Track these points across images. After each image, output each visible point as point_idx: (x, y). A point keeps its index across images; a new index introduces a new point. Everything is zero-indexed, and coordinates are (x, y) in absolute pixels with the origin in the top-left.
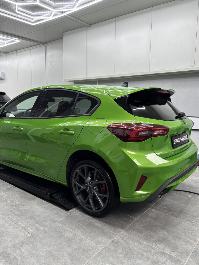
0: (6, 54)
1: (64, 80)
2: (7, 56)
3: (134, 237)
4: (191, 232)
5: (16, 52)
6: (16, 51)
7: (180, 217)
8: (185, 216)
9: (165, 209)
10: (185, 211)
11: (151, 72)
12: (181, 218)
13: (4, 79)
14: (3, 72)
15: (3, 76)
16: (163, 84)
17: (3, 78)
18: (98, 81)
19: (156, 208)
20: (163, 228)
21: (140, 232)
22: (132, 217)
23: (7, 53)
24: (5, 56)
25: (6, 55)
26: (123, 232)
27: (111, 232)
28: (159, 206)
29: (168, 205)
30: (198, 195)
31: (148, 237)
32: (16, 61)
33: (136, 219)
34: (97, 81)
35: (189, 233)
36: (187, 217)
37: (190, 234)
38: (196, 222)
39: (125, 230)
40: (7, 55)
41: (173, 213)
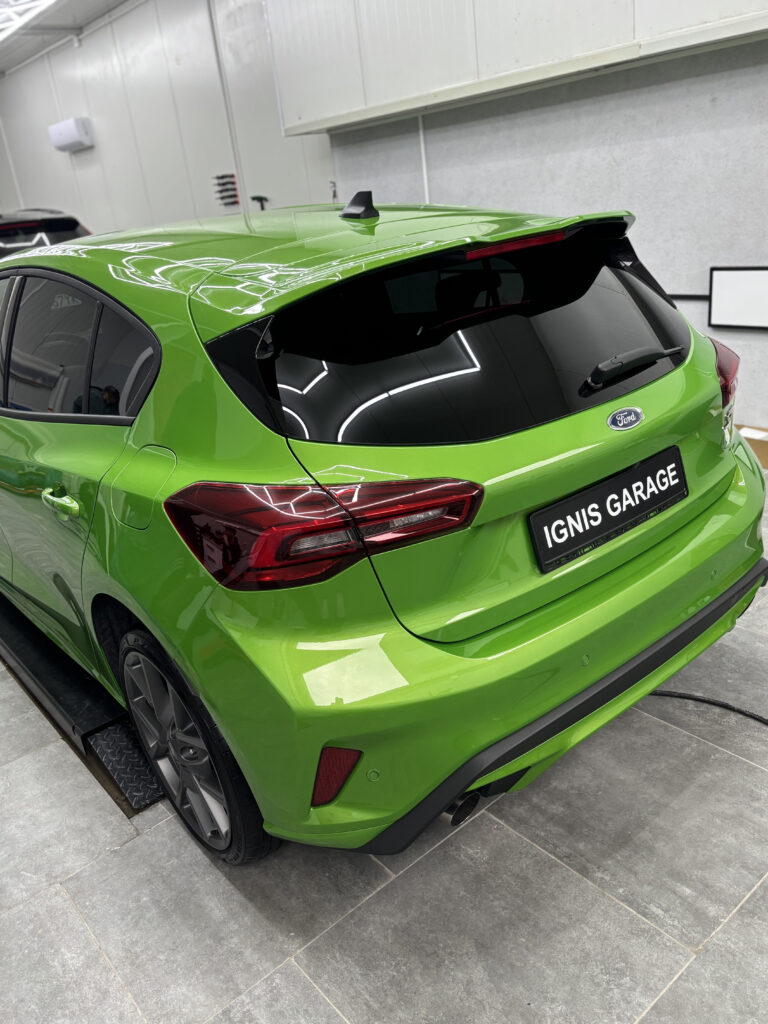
0: (78, 35)
1: (286, 131)
2: (84, 43)
3: (327, 991)
4: (608, 983)
5: (106, 19)
6: (107, 16)
7: (599, 875)
8: (630, 870)
9: (552, 818)
10: (645, 835)
11: (640, 46)
12: (602, 883)
13: (91, 148)
14: (84, 114)
15: (86, 133)
16: (714, 100)
17: (87, 142)
18: (423, 116)
19: (515, 809)
20: (483, 946)
21: (368, 965)
22: (377, 865)
23: (78, 30)
24: (76, 44)
25: (80, 41)
26: (295, 956)
27: (248, 952)
28: (535, 800)
29: (580, 795)
30: (765, 728)
31: (390, 1001)
32: (115, 61)
33: (394, 876)
34: (416, 118)
35: (598, 985)
36: (636, 874)
37: (595, 997)
38: (666, 911)
39: (310, 948)
40: (81, 37)
41: (581, 846)
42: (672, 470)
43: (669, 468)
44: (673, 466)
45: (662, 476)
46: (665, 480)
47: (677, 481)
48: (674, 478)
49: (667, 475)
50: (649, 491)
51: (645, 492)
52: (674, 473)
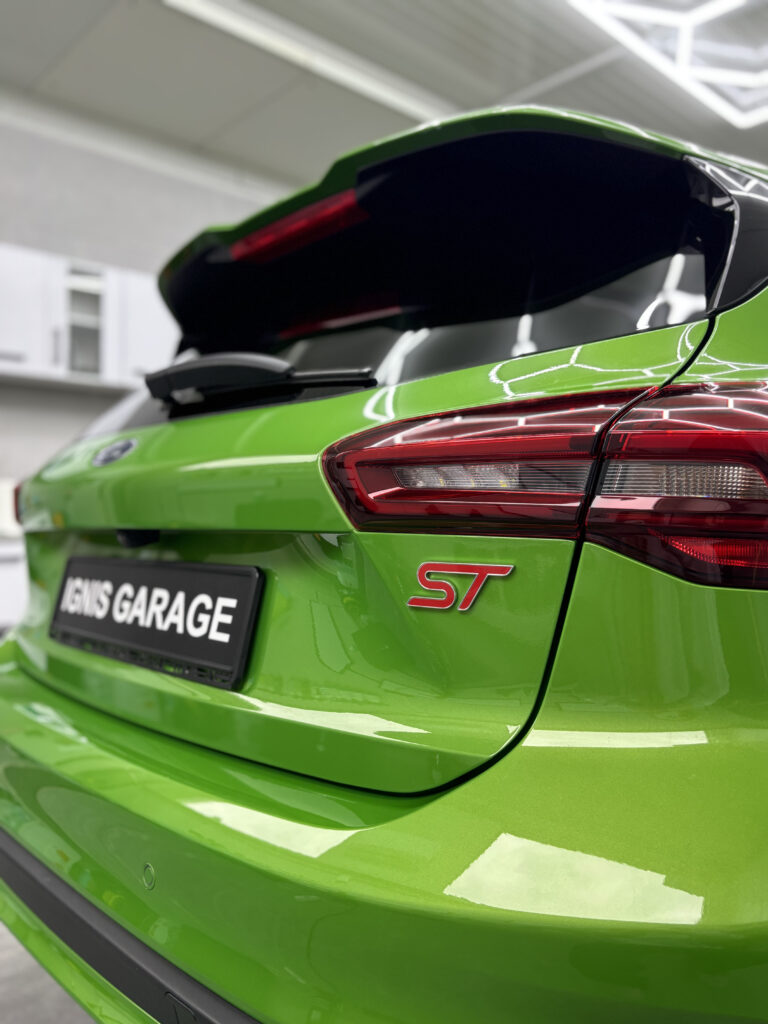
42: (226, 610)
43: (223, 602)
44: (232, 603)
45: (201, 609)
46: (204, 618)
47: (224, 638)
48: (222, 628)
49: (211, 613)
50: (171, 618)
51: (165, 614)
52: (228, 619)
